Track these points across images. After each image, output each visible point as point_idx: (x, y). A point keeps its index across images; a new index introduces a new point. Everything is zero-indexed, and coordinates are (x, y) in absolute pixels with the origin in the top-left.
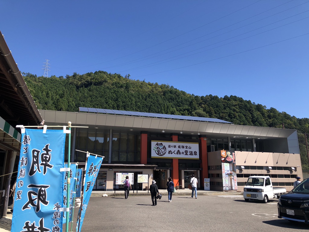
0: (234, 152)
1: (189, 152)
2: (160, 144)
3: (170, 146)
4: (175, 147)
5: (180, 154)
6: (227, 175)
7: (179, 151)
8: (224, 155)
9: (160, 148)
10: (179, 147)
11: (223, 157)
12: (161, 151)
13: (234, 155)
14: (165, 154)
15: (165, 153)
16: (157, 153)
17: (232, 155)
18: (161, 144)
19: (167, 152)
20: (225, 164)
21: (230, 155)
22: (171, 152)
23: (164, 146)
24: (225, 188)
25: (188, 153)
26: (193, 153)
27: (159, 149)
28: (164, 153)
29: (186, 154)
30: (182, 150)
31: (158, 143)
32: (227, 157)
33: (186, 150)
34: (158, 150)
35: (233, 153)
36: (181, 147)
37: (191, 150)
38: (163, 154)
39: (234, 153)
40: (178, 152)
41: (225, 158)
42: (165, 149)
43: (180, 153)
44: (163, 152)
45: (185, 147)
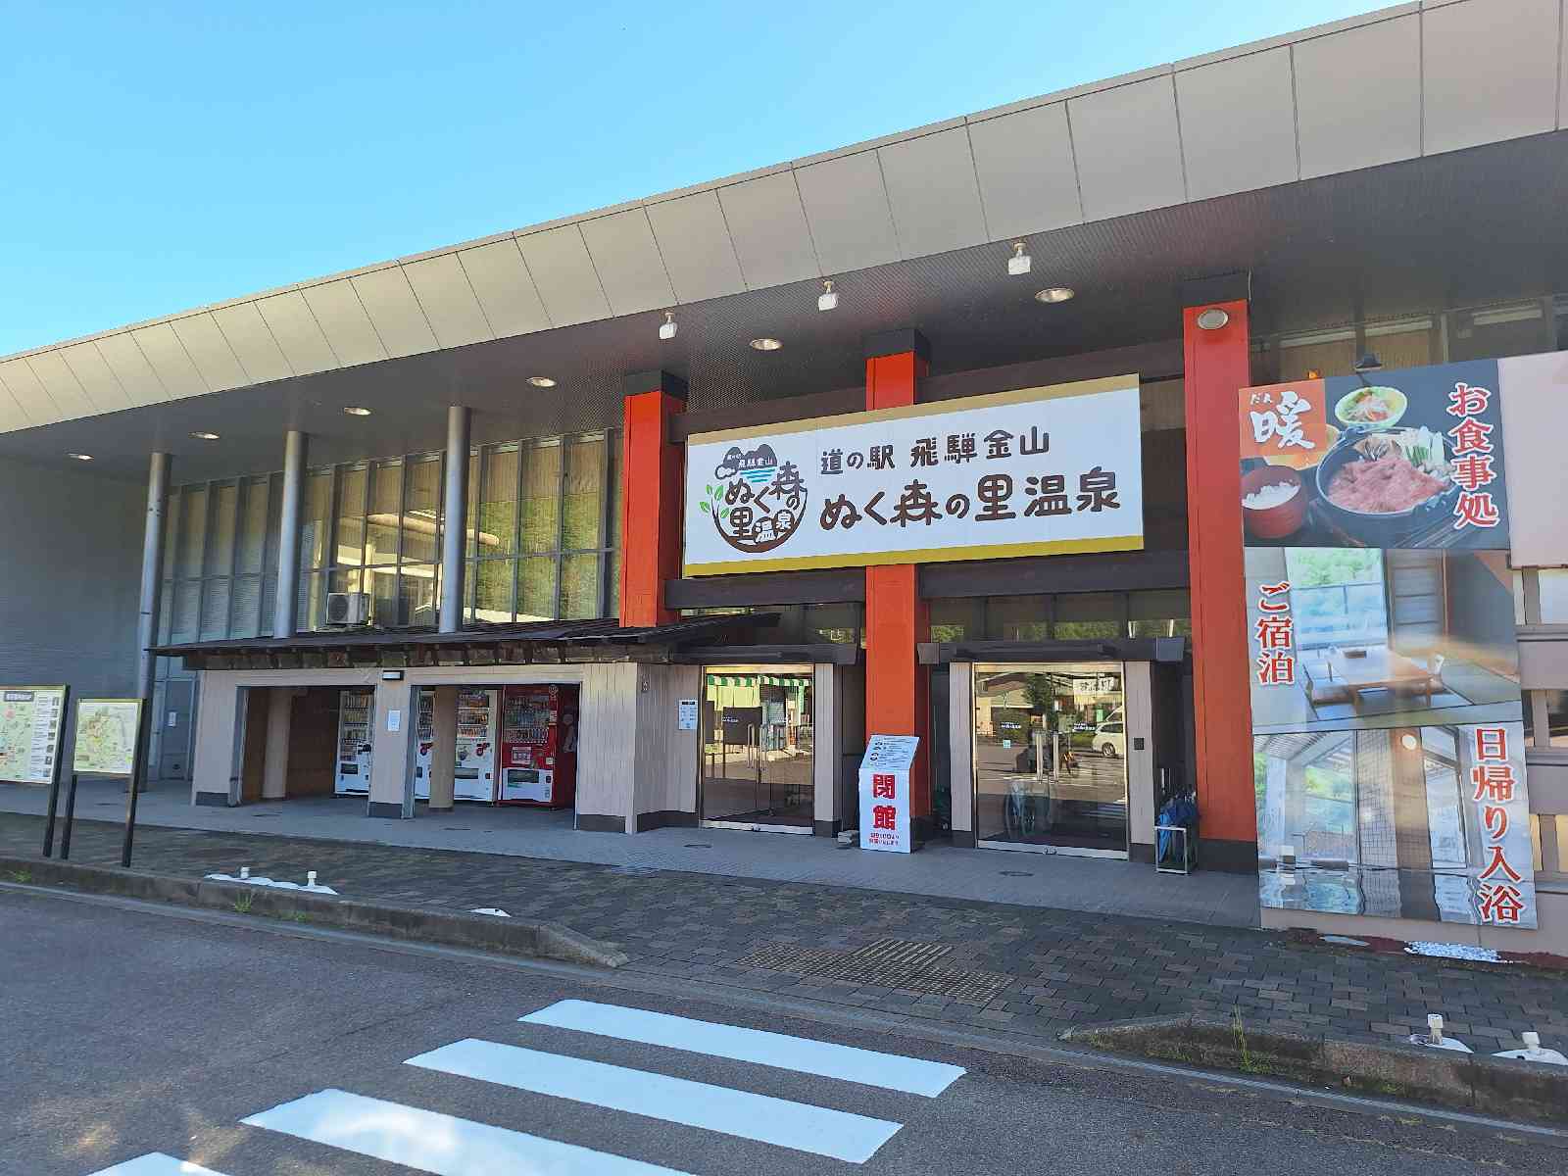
0: (1492, 383)
1: (1020, 485)
2: (751, 455)
3: (836, 456)
4: (882, 457)
5: (929, 515)
6: (1346, 710)
7: (916, 487)
8: (1292, 435)
9: (756, 490)
10: (924, 454)
11: (1278, 475)
12: (758, 513)
13: (1493, 413)
14: (789, 533)
15: (795, 524)
16: (730, 530)
17: (1441, 423)
18: (766, 452)
19: (815, 508)
20: (1302, 562)
21: (1409, 421)
22: (845, 511)
23: (788, 467)
24: (1288, 880)
25: (1019, 501)
26: (1072, 490)
27: (749, 495)
28: (784, 523)
29: (995, 508)
30: (945, 480)
31: (735, 450)
32: (1344, 456)
33: (998, 466)
34: (738, 504)
35: (1468, 396)
36: (942, 449)
37: (1041, 466)
38: (776, 531)
39: (1476, 394)
40: (917, 504)
41: (1307, 476)
42: (798, 489)
43: (930, 505)
44: (774, 521)
45: (982, 448)
